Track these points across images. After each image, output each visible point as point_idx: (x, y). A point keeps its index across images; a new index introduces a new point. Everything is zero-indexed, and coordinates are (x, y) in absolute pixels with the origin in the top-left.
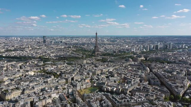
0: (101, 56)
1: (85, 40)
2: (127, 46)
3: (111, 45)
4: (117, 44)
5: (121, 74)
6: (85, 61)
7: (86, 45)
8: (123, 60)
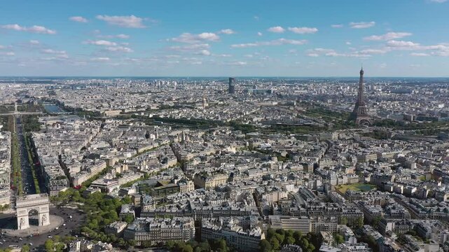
0: (370, 125)
1: (325, 87)
2: (441, 106)
3: (395, 100)
4: (412, 99)
5: (427, 164)
6: (335, 135)
7: (330, 101)
8: (432, 138)
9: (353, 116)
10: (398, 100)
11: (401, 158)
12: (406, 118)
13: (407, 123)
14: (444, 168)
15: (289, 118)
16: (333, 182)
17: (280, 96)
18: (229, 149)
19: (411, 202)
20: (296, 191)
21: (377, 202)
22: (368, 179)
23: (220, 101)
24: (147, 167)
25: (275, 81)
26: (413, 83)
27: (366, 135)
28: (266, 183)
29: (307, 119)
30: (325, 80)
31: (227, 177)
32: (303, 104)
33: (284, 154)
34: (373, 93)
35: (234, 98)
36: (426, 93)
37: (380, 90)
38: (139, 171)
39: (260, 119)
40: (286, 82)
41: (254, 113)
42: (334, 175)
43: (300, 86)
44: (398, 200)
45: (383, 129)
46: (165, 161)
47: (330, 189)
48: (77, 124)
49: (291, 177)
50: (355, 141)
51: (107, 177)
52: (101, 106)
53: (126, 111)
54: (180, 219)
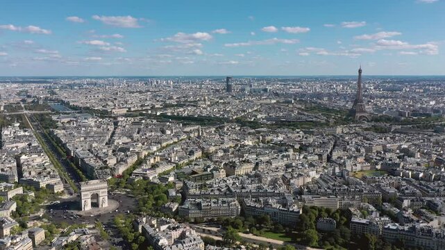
1: (319, 85)
2: (432, 103)
3: (387, 98)
4: (404, 97)
5: (429, 154)
6: (339, 130)
7: (325, 99)
8: (430, 131)
9: (352, 113)
10: (391, 97)
11: (404, 149)
12: (401, 114)
14: (444, 156)
15: (290, 115)
16: (349, 168)
17: (277, 94)
18: (246, 143)
19: (420, 184)
20: (317, 176)
21: (391, 185)
22: (379, 167)
23: (221, 99)
24: (177, 159)
25: (269, 80)
26: (402, 81)
27: (366, 129)
28: (290, 170)
29: (308, 116)
30: (316, 79)
31: (253, 166)
32: (301, 102)
33: (297, 147)
34: (366, 91)
35: (233, 96)
36: (417, 90)
37: (372, 88)
38: (170, 162)
39: (264, 116)
40: (280, 81)
41: (256, 110)
42: (349, 164)
43: (294, 85)
44: (409, 182)
45: (382, 124)
46: (192, 153)
47: (348, 175)
48: (91, 121)
49: (311, 165)
50: (359, 134)
51: (144, 167)
52: (107, 104)
53: (132, 109)
54: (225, 199)
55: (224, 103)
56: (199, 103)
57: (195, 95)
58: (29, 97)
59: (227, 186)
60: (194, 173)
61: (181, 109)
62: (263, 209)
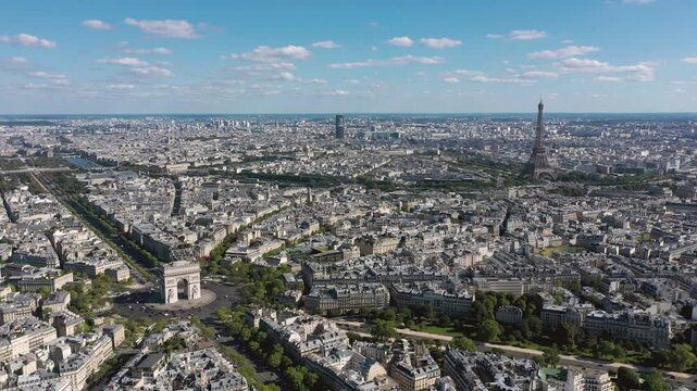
0: (553, 181)
2: (645, 154)
3: (579, 147)
4: (602, 145)
5: (642, 224)
6: (512, 192)
7: (487, 148)
8: (642, 193)
9: (529, 168)
10: (583, 146)
11: (607, 217)
12: (600, 170)
13: (603, 176)
14: (663, 227)
16: (532, 243)
17: (413, 142)
18: (382, 211)
19: (632, 262)
20: (490, 255)
21: (594, 264)
22: (573, 242)
23: (329, 149)
24: (285, 233)
25: (399, 120)
27: (551, 192)
28: (451, 246)
30: (470, 119)
31: (397, 242)
32: (450, 152)
33: (455, 215)
34: (546, 137)
36: (622, 135)
37: (555, 132)
38: (276, 237)
39: (399, 173)
40: (413, 121)
41: (385, 166)
42: (533, 237)
43: (437, 127)
44: (616, 260)
45: (574, 183)
46: (305, 225)
47: (532, 251)
48: (139, 182)
49: (480, 239)
50: (541, 199)
51: (241, 245)
52: (156, 158)
53: (197, 165)
54: (367, 285)
55: (335, 155)
56: (298, 154)
57: (288, 143)
58: (29, 146)
59: (366, 268)
60: (315, 251)
61: (273, 164)
62: (422, 295)
